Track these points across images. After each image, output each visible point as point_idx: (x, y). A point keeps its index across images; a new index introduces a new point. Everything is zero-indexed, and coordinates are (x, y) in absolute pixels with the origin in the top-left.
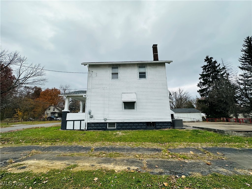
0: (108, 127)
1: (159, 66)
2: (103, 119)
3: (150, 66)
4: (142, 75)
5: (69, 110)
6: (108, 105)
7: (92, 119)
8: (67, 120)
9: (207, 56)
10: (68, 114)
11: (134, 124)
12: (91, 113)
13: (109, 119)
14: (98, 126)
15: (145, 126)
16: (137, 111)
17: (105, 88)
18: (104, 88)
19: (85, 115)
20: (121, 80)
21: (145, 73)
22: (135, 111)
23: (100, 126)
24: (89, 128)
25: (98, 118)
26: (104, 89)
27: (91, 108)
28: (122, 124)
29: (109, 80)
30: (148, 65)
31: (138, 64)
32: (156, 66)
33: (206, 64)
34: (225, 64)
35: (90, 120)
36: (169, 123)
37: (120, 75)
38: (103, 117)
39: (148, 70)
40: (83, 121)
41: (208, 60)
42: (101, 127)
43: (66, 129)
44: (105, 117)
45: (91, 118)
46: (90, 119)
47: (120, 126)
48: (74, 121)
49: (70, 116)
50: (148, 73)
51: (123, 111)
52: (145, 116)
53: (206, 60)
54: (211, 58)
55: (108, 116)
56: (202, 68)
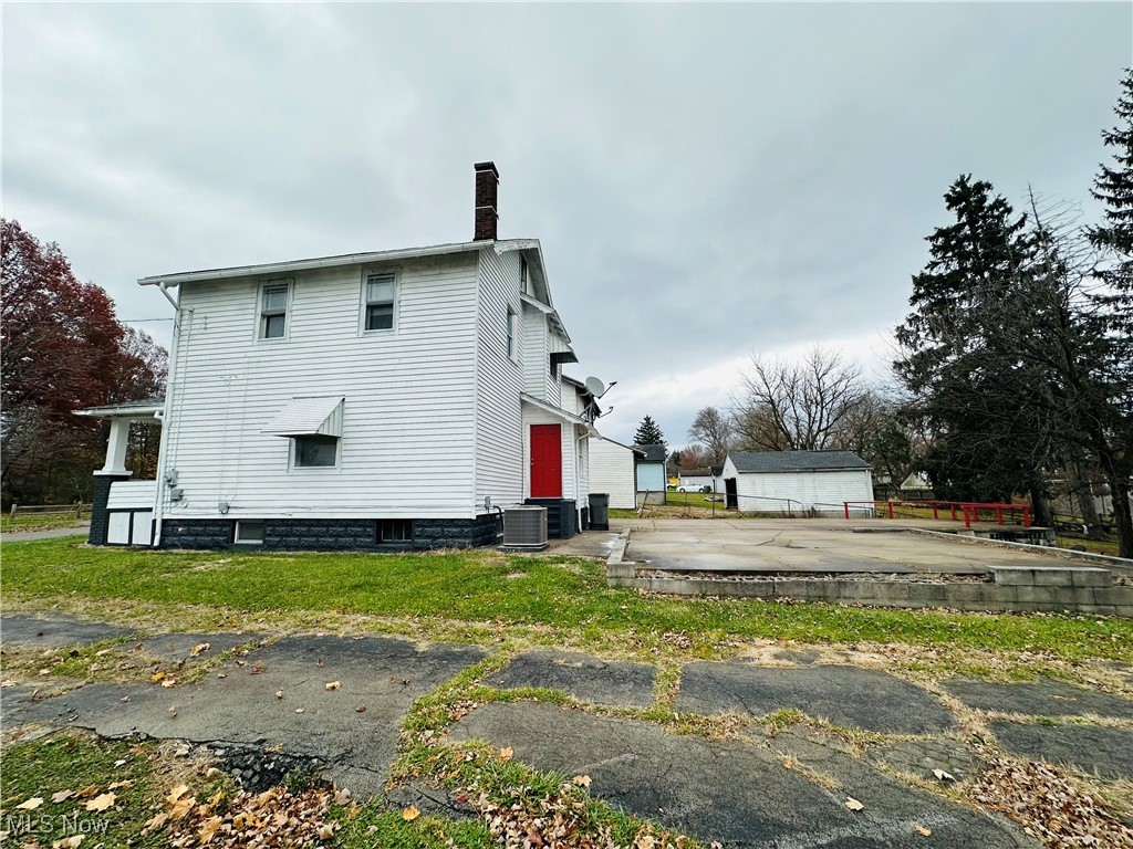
0: (240, 538)
1: (450, 267)
2: (216, 504)
3: (416, 271)
4: (379, 316)
5: (128, 469)
6: (238, 451)
7: (180, 504)
8: (109, 507)
9: (963, 177)
10: (114, 484)
11: (331, 526)
12: (179, 481)
13: (236, 508)
14: (199, 535)
15: (369, 536)
16: (344, 472)
17: (233, 378)
18: (227, 377)
19: (155, 488)
20: (292, 340)
21: (390, 306)
22: (337, 472)
23: (208, 535)
24: (168, 540)
25: (201, 505)
26: (227, 383)
27: (178, 464)
28: (285, 525)
29: (250, 343)
30: (405, 269)
31: (365, 266)
32: (438, 272)
33: (950, 219)
34: (1045, 212)
35: (173, 511)
36: (467, 526)
37: (294, 318)
38: (217, 498)
39: (404, 292)
40: (148, 513)
41: (966, 197)
42: (208, 539)
43: (104, 542)
44: (223, 498)
45: (176, 500)
46: (173, 504)
47: (277, 536)
48: (132, 511)
49: (120, 495)
50: (402, 303)
51: (292, 472)
52: (370, 497)
53: (952, 201)
54: (980, 187)
55: (233, 492)
56: (930, 245)
